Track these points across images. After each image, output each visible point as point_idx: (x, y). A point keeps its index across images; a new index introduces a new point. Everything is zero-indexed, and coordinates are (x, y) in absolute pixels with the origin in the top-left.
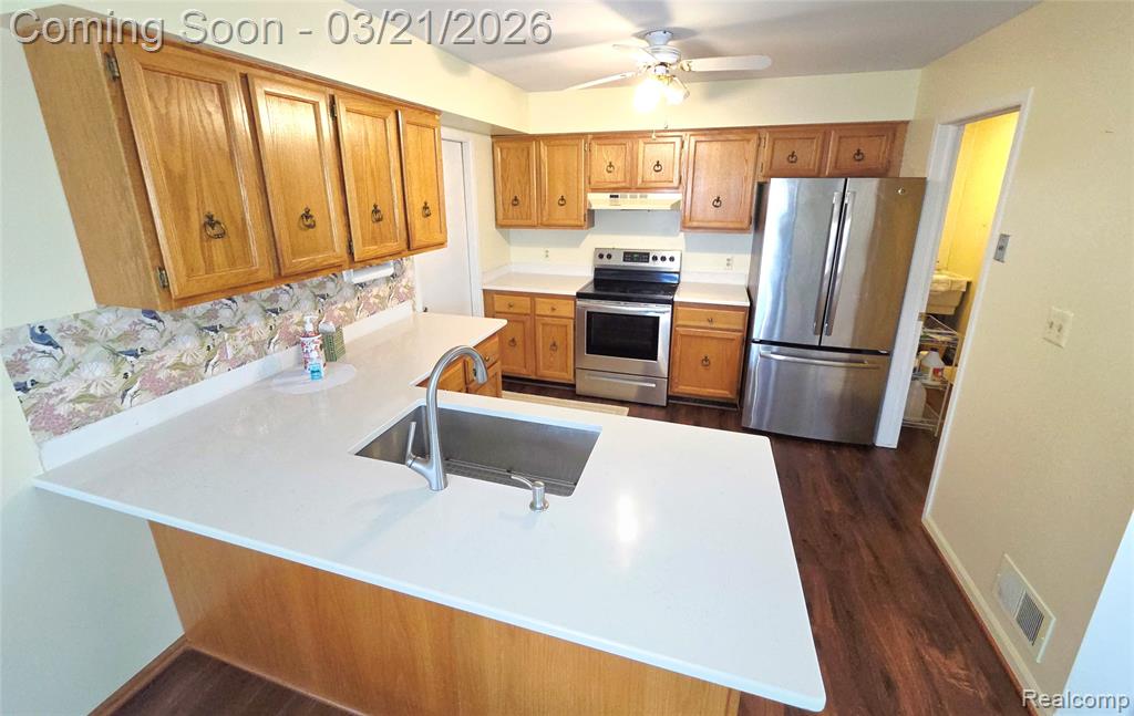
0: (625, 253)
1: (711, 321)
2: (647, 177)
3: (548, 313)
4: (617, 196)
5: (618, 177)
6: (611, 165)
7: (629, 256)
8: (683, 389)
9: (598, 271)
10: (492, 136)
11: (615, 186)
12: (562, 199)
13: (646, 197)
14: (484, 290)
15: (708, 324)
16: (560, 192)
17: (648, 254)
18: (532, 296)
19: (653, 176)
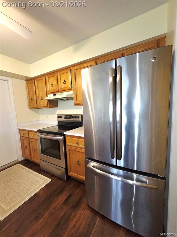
0: (65, 116)
1: (77, 144)
2: (62, 87)
3: (32, 137)
4: (55, 95)
5: (55, 88)
6: (52, 84)
7: (67, 117)
8: (71, 174)
9: (59, 122)
10: (25, 81)
11: (53, 91)
12: (42, 98)
13: (63, 94)
14: (20, 129)
15: (77, 145)
16: (41, 96)
17: (71, 116)
18: (28, 131)
19: (64, 86)
